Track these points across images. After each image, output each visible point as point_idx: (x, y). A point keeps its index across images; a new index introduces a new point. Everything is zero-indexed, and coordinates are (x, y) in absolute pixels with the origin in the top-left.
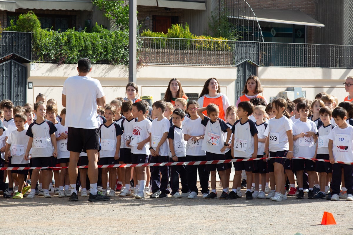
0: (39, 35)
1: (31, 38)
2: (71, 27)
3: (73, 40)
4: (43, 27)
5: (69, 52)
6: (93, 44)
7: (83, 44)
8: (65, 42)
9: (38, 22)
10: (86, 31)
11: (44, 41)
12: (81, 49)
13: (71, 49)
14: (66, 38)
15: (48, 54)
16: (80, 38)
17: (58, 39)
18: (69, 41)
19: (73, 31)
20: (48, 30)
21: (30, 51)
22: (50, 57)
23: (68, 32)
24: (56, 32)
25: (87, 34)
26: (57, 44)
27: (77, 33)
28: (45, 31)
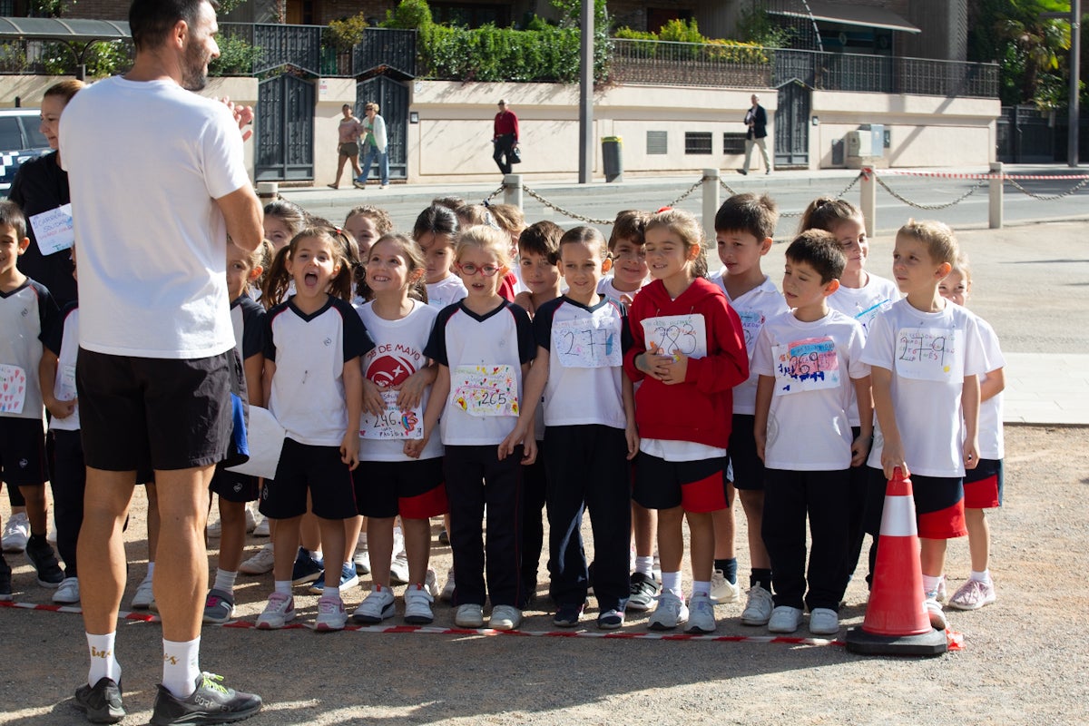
0: (428, 35)
1: (415, 39)
2: (487, 21)
3: (490, 41)
4: (436, 21)
5: (483, 62)
6: (526, 49)
7: (508, 49)
8: (476, 45)
9: (428, 13)
10: (514, 29)
11: (437, 44)
12: (504, 57)
13: (487, 57)
14: (477, 39)
15: (446, 66)
16: (502, 40)
17: (462, 41)
18: (483, 44)
19: (492, 28)
20: (448, 26)
21: (414, 61)
22: (449, 71)
23: (481, 30)
24: (462, 30)
25: (517, 32)
26: (461, 49)
27: (499, 32)
28: (439, 28)
